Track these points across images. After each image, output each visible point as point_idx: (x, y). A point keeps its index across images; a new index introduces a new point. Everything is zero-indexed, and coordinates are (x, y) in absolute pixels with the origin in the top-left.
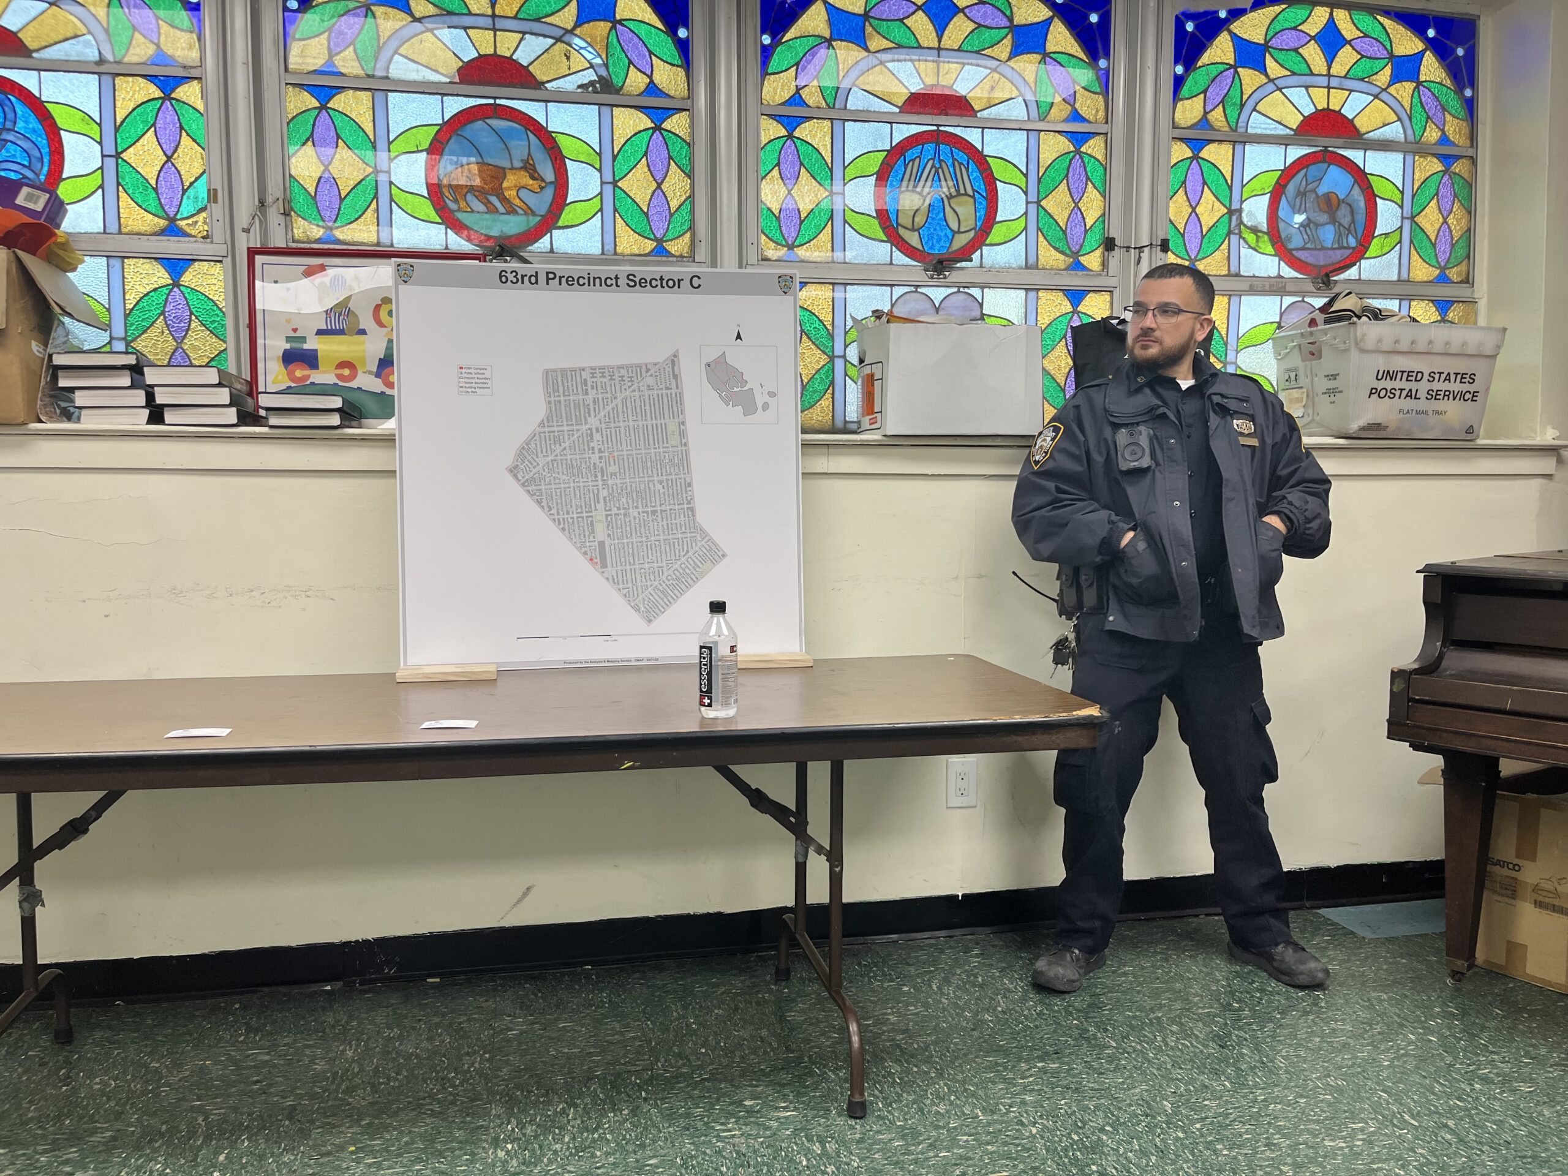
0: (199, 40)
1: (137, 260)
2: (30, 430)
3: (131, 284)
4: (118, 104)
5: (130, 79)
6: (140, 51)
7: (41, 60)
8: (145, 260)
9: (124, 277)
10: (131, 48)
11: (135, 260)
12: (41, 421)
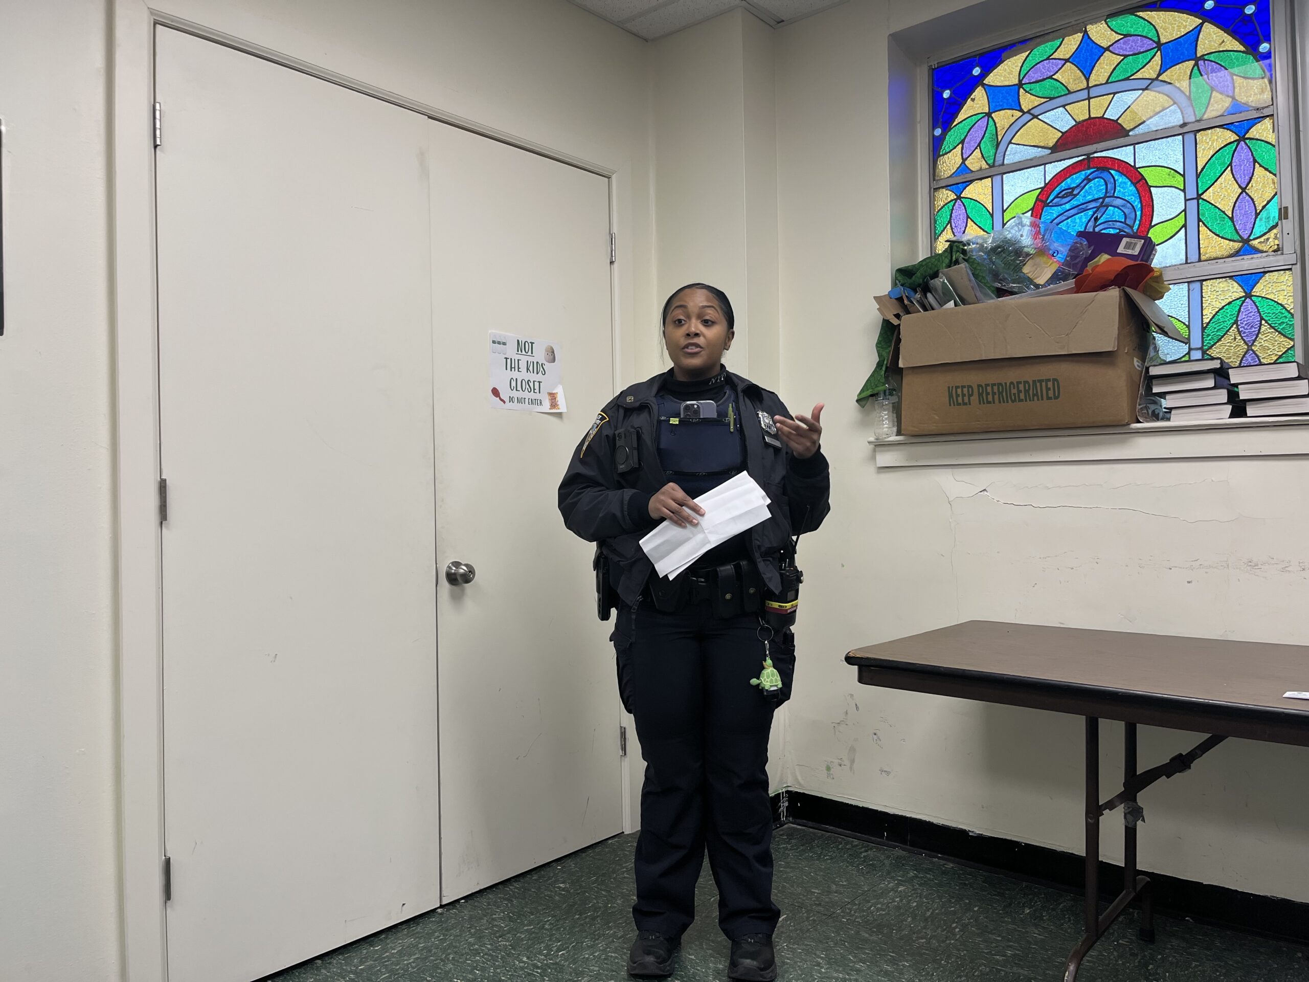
0: (1270, 82)
1: (1215, 280)
2: (1132, 429)
3: (1209, 302)
4: (1199, 155)
5: (1210, 131)
6: (1219, 105)
7: (1136, 135)
8: (1221, 280)
9: (1202, 297)
10: (1210, 106)
11: (1212, 281)
12: (1139, 422)
